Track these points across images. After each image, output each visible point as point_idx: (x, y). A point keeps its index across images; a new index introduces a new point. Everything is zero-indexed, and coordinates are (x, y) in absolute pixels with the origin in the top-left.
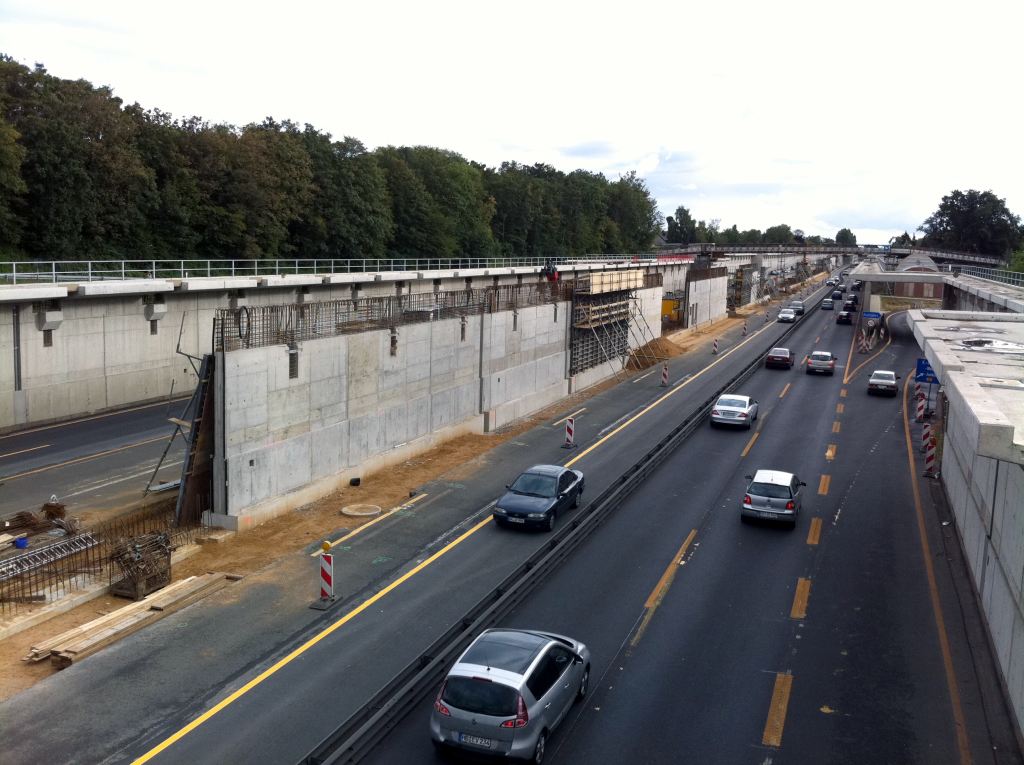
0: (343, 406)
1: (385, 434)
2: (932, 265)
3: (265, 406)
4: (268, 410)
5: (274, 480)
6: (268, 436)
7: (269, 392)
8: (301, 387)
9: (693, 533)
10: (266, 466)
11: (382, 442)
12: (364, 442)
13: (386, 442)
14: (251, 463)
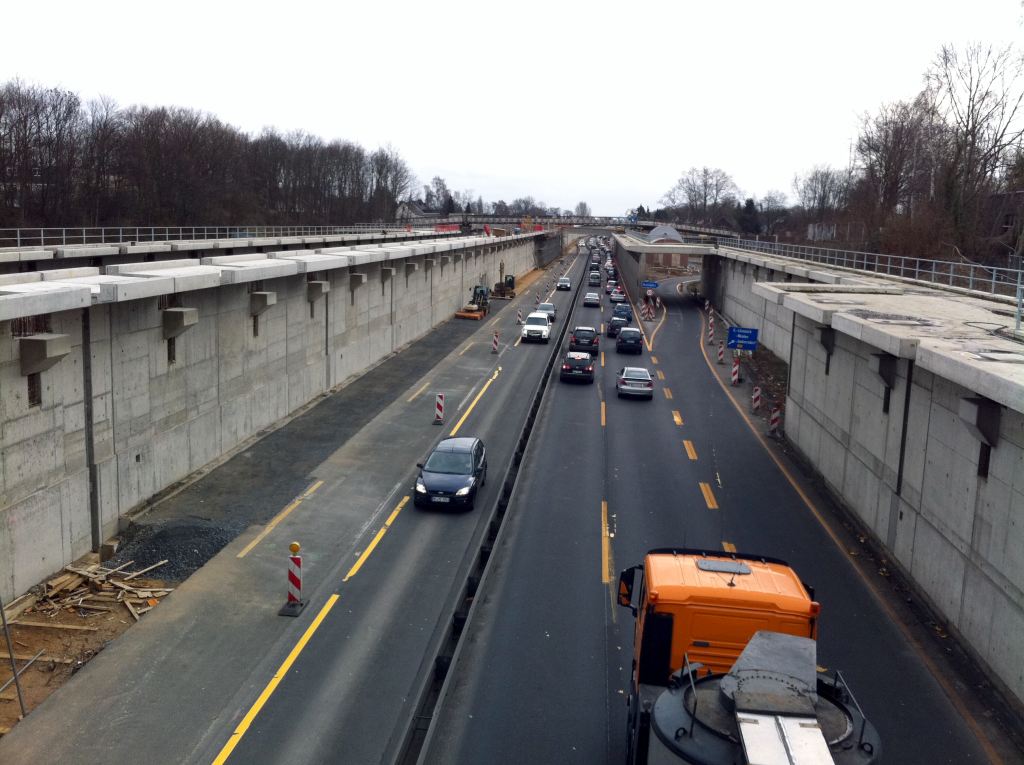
0: (214, 390)
1: (251, 420)
2: (678, 236)
3: (147, 396)
4: (150, 398)
5: (157, 475)
6: (150, 427)
7: (150, 379)
8: (178, 371)
9: (604, 505)
10: (150, 461)
11: (249, 426)
12: (233, 429)
13: (251, 427)
14: (138, 458)
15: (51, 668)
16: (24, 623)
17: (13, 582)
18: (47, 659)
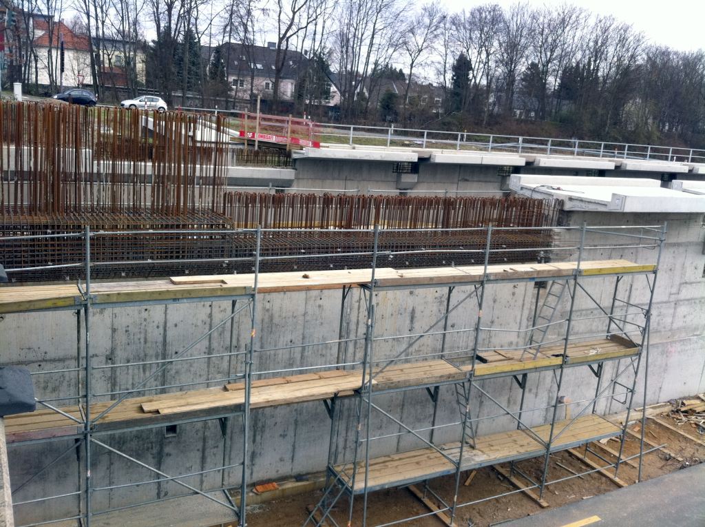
15: (667, 459)
16: (659, 421)
17: (660, 391)
18: (666, 451)
